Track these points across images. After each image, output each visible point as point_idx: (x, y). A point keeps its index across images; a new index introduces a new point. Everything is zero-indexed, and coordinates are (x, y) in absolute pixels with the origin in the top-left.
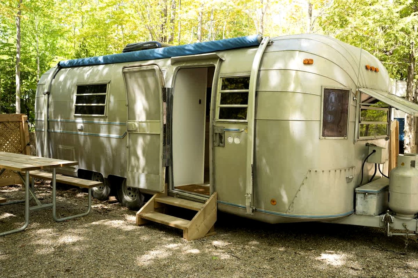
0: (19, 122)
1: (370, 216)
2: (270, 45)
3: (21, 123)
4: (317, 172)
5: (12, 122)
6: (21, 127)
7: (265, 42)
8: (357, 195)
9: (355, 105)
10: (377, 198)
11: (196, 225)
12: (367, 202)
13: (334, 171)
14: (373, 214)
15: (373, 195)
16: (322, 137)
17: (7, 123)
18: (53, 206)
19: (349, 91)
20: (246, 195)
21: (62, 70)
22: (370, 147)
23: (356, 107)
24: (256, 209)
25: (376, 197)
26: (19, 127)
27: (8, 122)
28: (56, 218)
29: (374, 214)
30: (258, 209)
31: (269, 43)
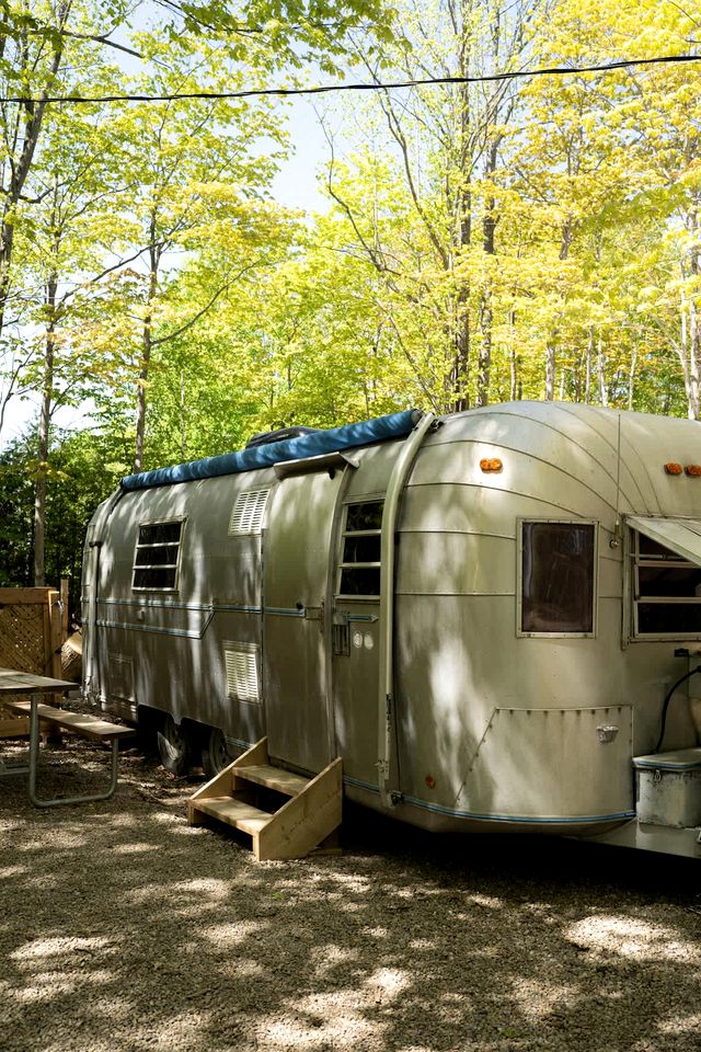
0: (42, 604)
1: (672, 827)
2: (435, 431)
3: (45, 607)
4: (532, 714)
5: (28, 605)
6: (45, 615)
7: (423, 426)
8: (637, 773)
9: (619, 559)
10: (686, 782)
11: (283, 828)
12: (661, 791)
13: (559, 714)
14: (676, 823)
15: (673, 776)
16: (520, 633)
17: (17, 608)
18: (29, 773)
19: (593, 526)
20: (378, 764)
21: (128, 495)
22: (691, 659)
23: (622, 562)
24: (402, 798)
25: (682, 781)
26: (41, 615)
27: (20, 604)
28: (35, 799)
29: (680, 823)
30: (407, 798)
31: (433, 425)
